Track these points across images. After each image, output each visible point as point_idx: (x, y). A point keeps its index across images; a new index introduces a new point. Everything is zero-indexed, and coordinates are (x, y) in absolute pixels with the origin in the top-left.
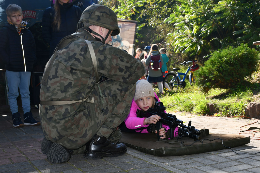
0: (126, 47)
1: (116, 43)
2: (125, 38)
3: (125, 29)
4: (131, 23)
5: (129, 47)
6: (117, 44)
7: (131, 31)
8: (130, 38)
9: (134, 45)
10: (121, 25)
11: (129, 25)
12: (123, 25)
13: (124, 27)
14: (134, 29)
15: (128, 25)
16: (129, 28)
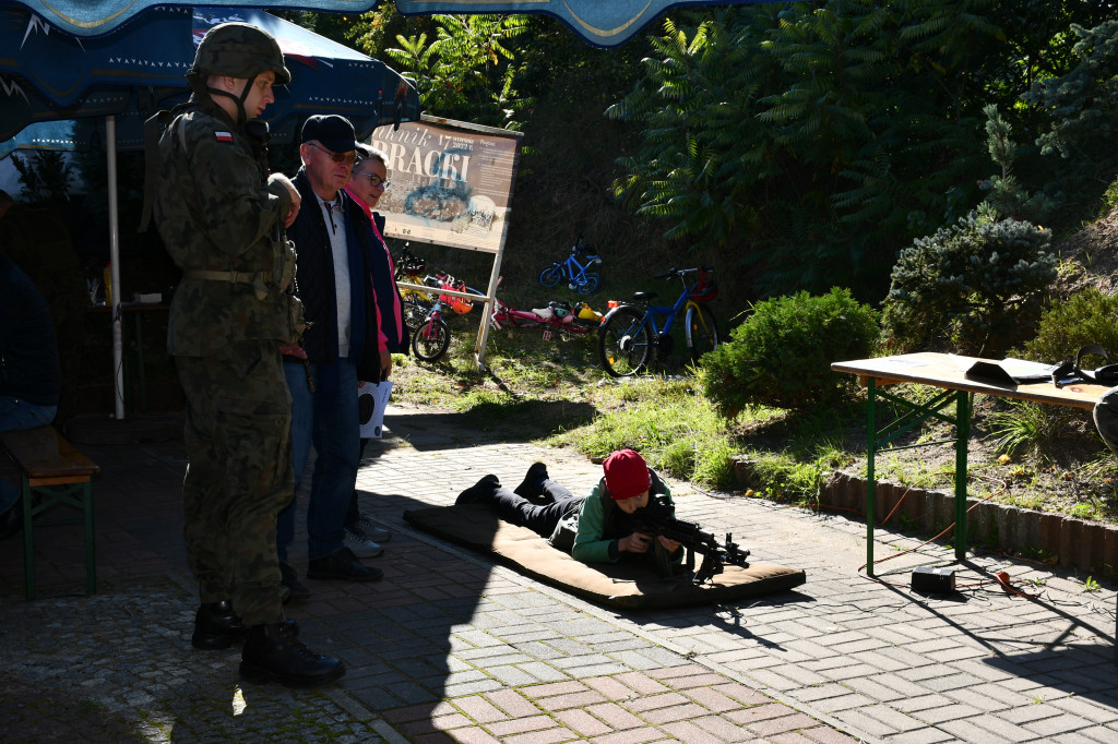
0: (483, 216)
1: (452, 204)
2: (481, 187)
3: (484, 157)
4: (503, 139)
5: (494, 218)
6: (456, 206)
7: (503, 165)
8: (497, 188)
9: (510, 209)
10: (469, 144)
11: (498, 146)
12: (476, 145)
13: (481, 152)
14: (509, 158)
15: (493, 144)
16: (496, 156)
